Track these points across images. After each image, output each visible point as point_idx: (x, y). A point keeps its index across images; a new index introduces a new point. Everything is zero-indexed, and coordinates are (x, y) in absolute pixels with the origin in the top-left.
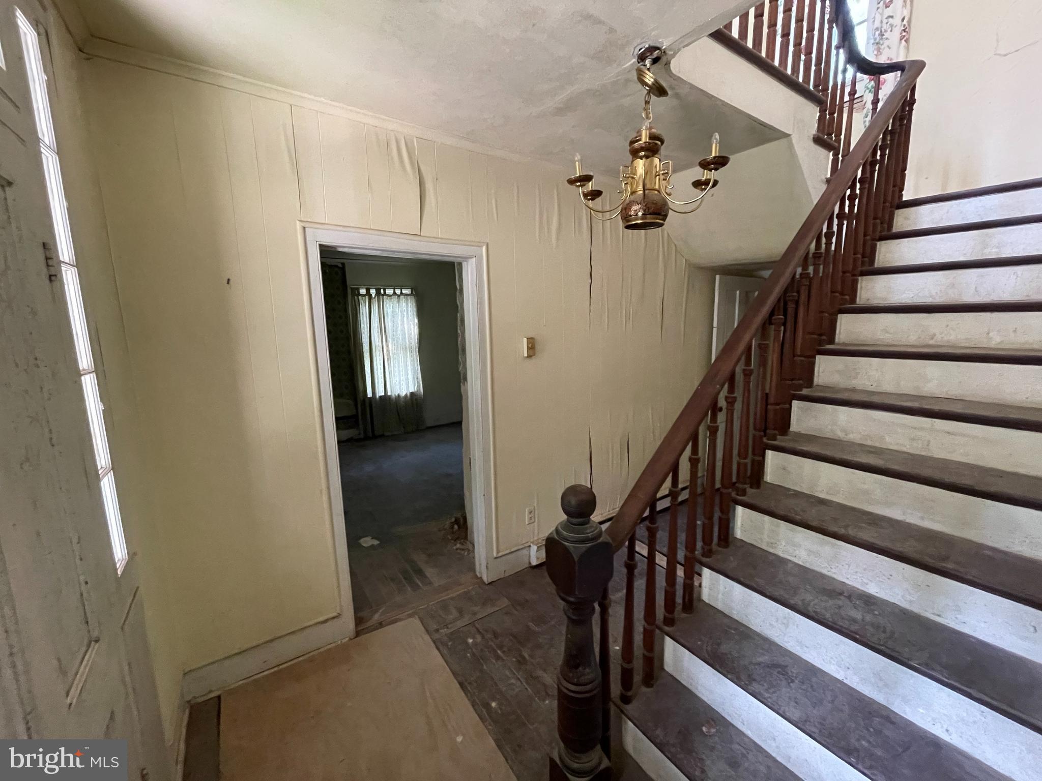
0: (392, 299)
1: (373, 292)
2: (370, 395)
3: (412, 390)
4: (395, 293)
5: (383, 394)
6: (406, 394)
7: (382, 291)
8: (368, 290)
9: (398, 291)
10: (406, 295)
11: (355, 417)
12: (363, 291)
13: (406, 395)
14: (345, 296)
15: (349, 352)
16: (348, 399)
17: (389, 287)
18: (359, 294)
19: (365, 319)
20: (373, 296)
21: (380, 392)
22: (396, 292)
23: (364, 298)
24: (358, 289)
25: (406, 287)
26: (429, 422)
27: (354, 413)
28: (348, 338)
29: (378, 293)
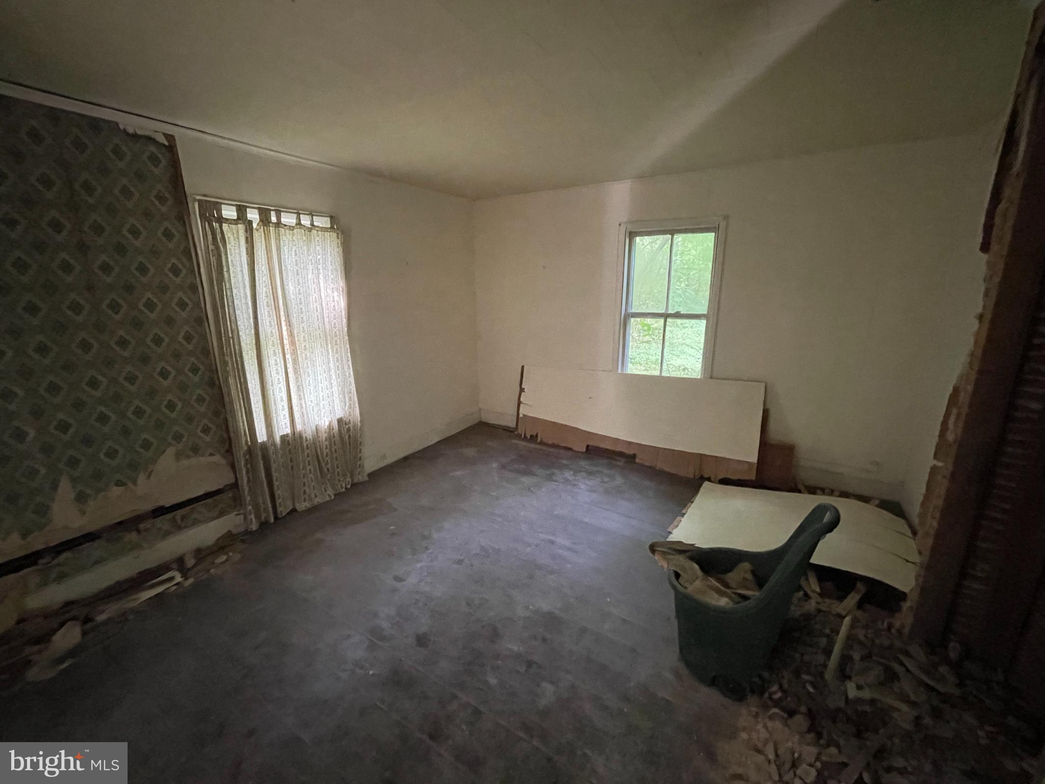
0: (293, 235)
1: (253, 215)
2: (262, 436)
3: (339, 414)
4: (299, 223)
5: (288, 431)
6: (330, 424)
7: (274, 219)
8: (241, 210)
9: (306, 221)
10: (324, 229)
11: (235, 486)
12: (229, 212)
13: (330, 426)
14: (183, 218)
15: (206, 352)
16: (211, 455)
17: (289, 209)
18: (221, 220)
19: (240, 276)
20: (255, 226)
21: (283, 428)
22: (302, 222)
23: (234, 226)
24: (217, 206)
25: (321, 214)
26: (371, 464)
27: (229, 479)
28: (201, 320)
29: (265, 220)
